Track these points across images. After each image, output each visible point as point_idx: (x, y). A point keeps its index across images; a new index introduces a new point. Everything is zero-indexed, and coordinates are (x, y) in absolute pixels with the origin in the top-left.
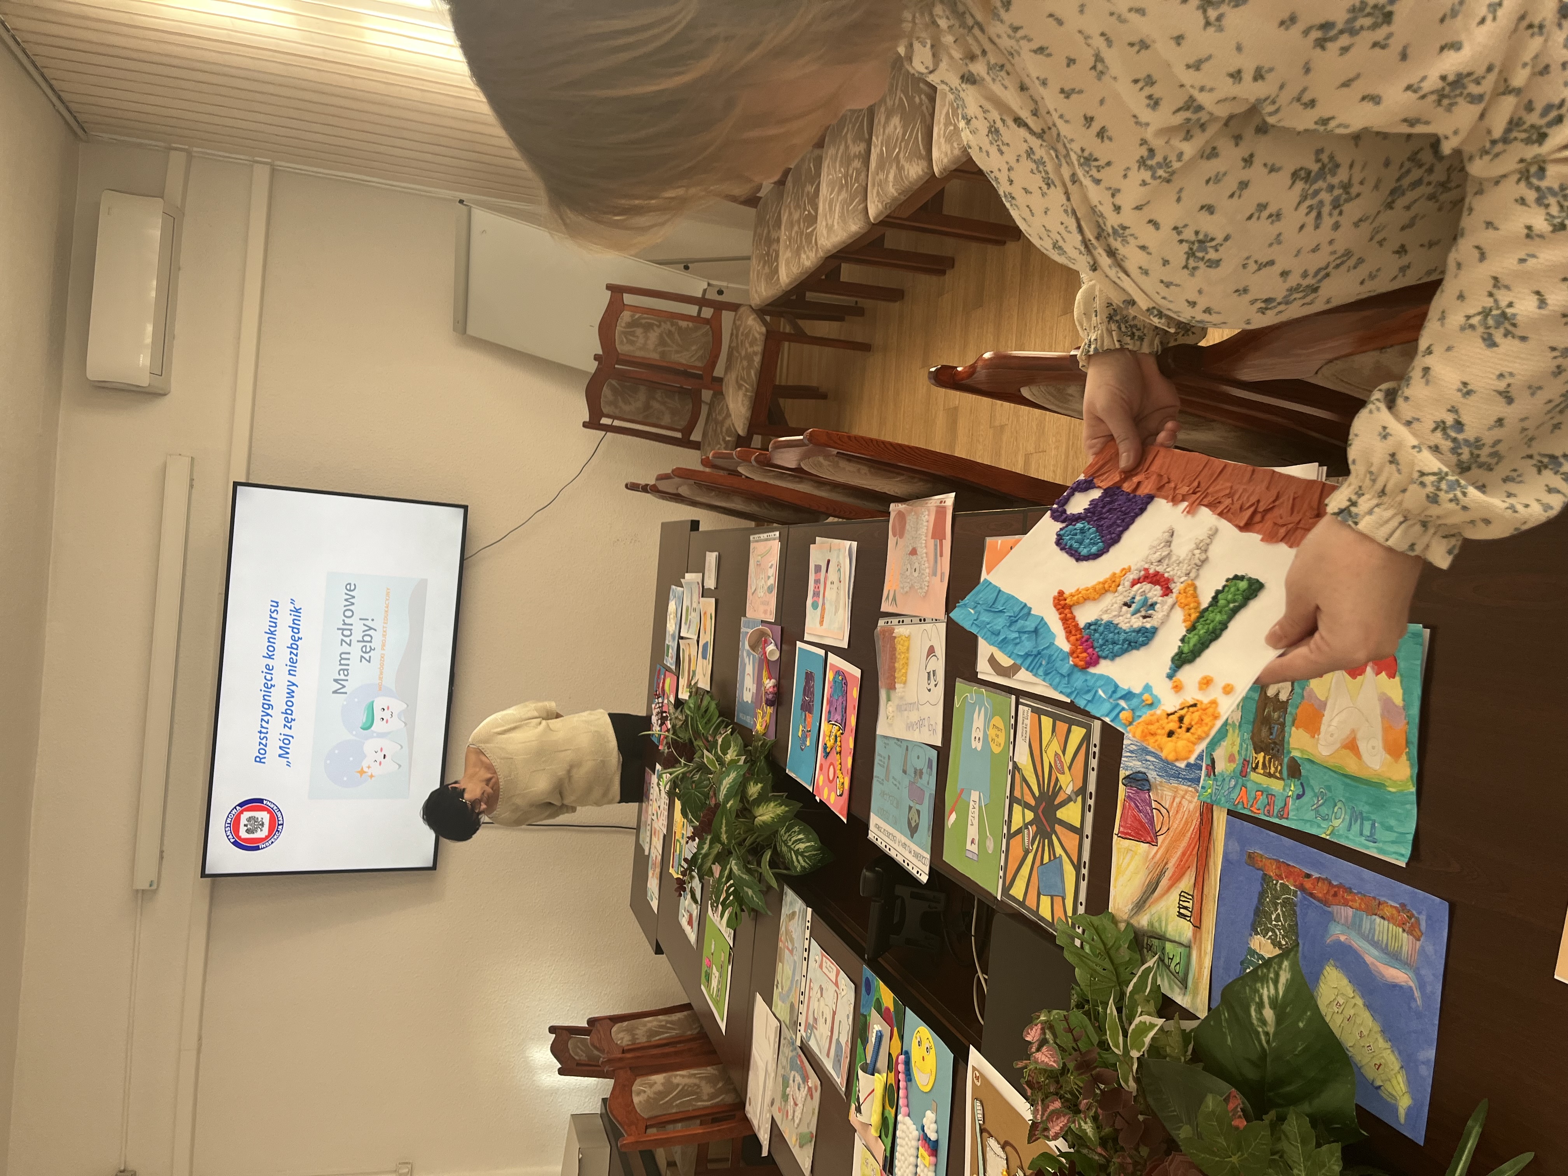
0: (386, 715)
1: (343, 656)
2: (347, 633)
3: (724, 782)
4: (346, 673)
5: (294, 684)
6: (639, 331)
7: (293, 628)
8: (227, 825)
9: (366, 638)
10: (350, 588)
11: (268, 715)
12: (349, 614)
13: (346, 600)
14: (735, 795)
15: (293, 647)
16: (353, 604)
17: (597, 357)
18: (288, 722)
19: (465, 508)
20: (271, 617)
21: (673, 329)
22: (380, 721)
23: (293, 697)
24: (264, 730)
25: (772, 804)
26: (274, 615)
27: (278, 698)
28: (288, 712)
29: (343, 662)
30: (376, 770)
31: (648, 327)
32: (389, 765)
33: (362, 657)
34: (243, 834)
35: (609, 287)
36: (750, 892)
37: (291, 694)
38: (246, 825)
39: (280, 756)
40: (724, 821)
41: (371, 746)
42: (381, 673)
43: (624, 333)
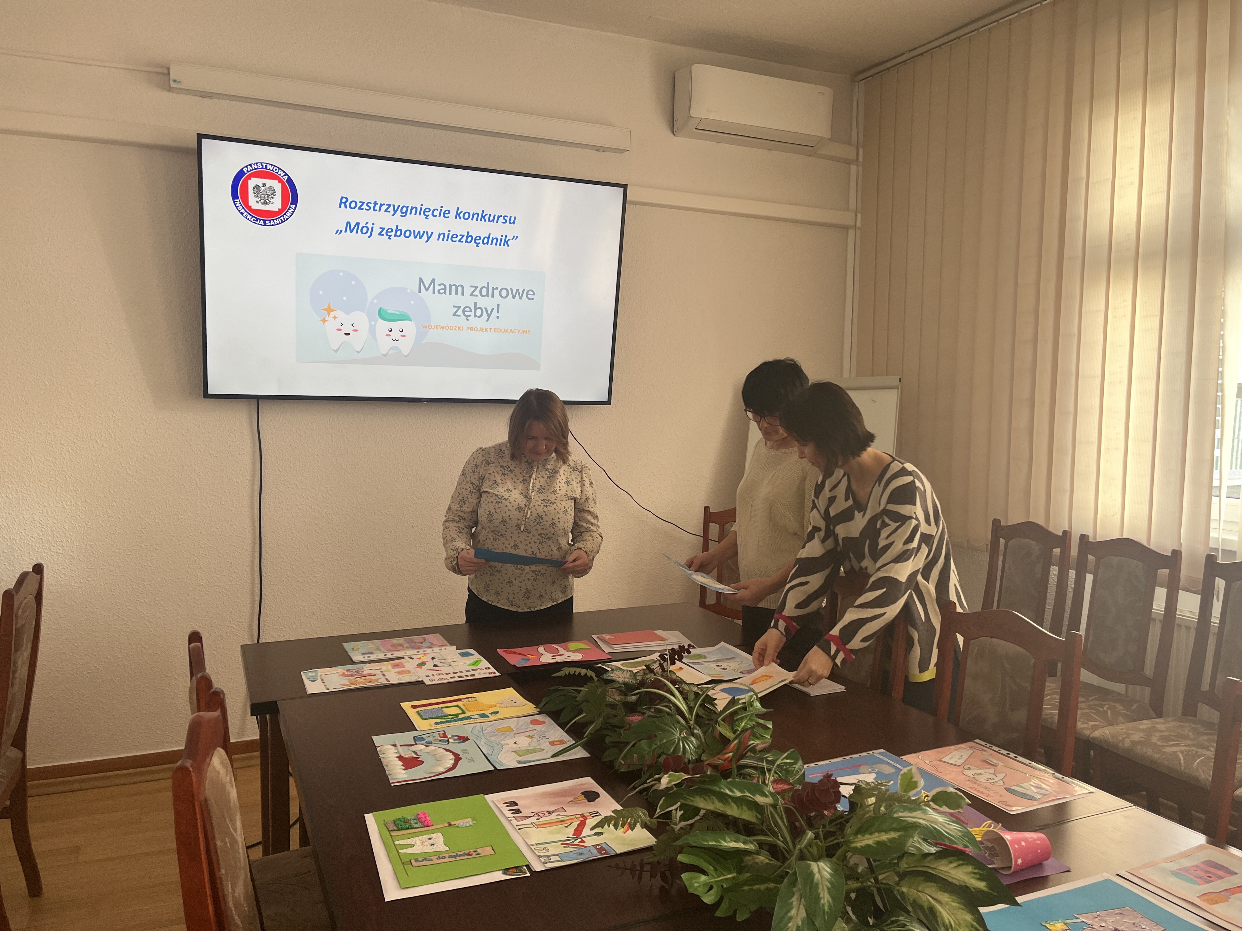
0: (396, 334)
2: (484, 291)
4: (442, 291)
5: (429, 238)
7: (488, 238)
8: (264, 165)
9: (479, 312)
10: (530, 294)
11: (395, 212)
12: (504, 293)
13: (518, 290)
15: (469, 238)
16: (514, 297)
18: (386, 232)
19: (608, 402)
20: (499, 217)
22: (389, 328)
23: (415, 237)
26: (501, 219)
27: (414, 222)
28: (398, 232)
29: (454, 288)
30: (332, 325)
32: (336, 340)
33: (459, 307)
34: (253, 182)
37: (419, 235)
38: (264, 185)
39: (348, 223)
41: (361, 319)
42: (442, 328)
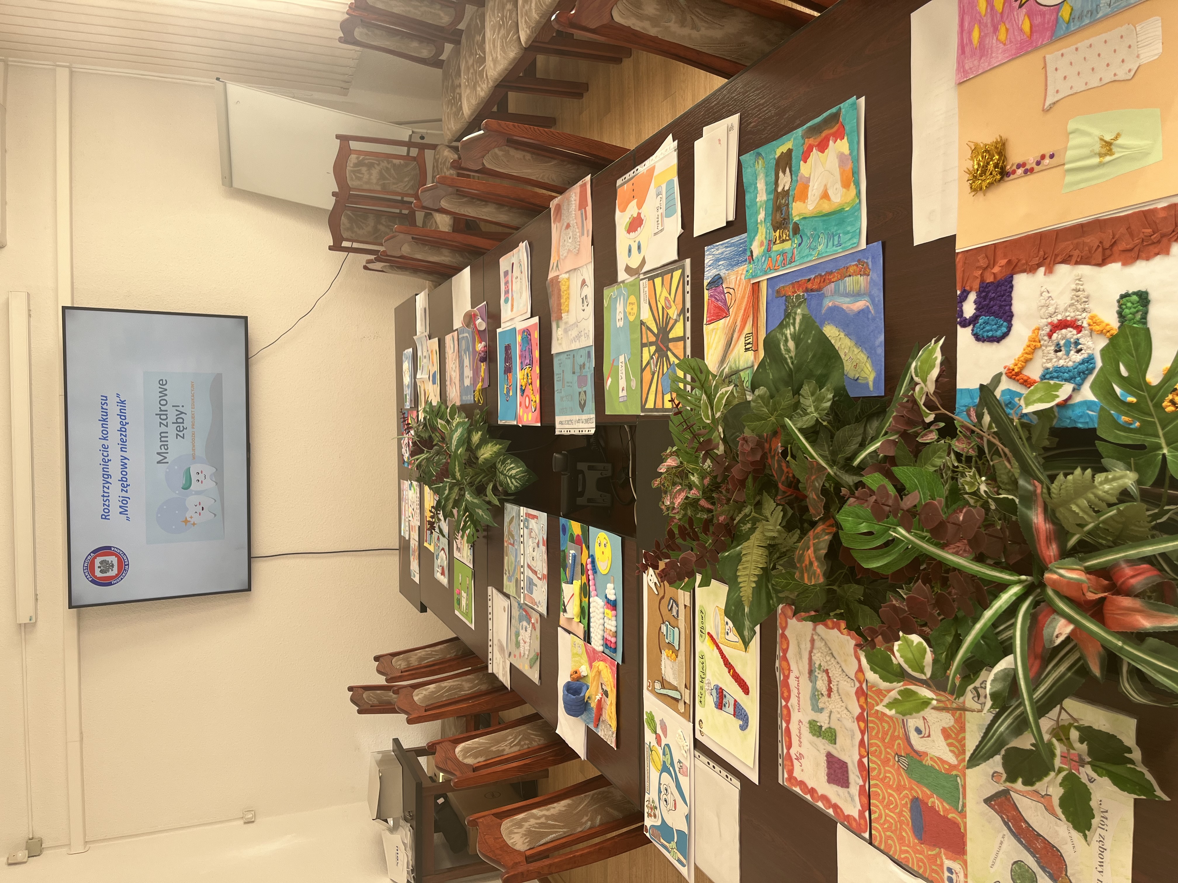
0: (201, 477)
1: (162, 435)
2: (164, 417)
3: (454, 437)
4: (166, 447)
5: (126, 458)
6: (364, 169)
7: (121, 416)
8: (85, 568)
9: (179, 420)
10: (162, 383)
11: (108, 482)
12: (163, 402)
13: (160, 392)
14: (463, 445)
15: (123, 430)
16: (166, 395)
17: (334, 194)
18: (125, 488)
19: (245, 318)
20: (102, 408)
21: (389, 166)
22: (196, 482)
23: (126, 468)
24: (106, 494)
25: (490, 445)
26: (105, 407)
27: (115, 468)
28: (123, 479)
29: (162, 439)
30: (196, 519)
31: (370, 166)
32: (207, 515)
33: (177, 434)
34: (98, 573)
35: (338, 137)
36: (480, 512)
37: (124, 466)
38: (99, 567)
39: (121, 513)
40: (457, 463)
41: (191, 500)
42: (194, 446)
43: (354, 172)
